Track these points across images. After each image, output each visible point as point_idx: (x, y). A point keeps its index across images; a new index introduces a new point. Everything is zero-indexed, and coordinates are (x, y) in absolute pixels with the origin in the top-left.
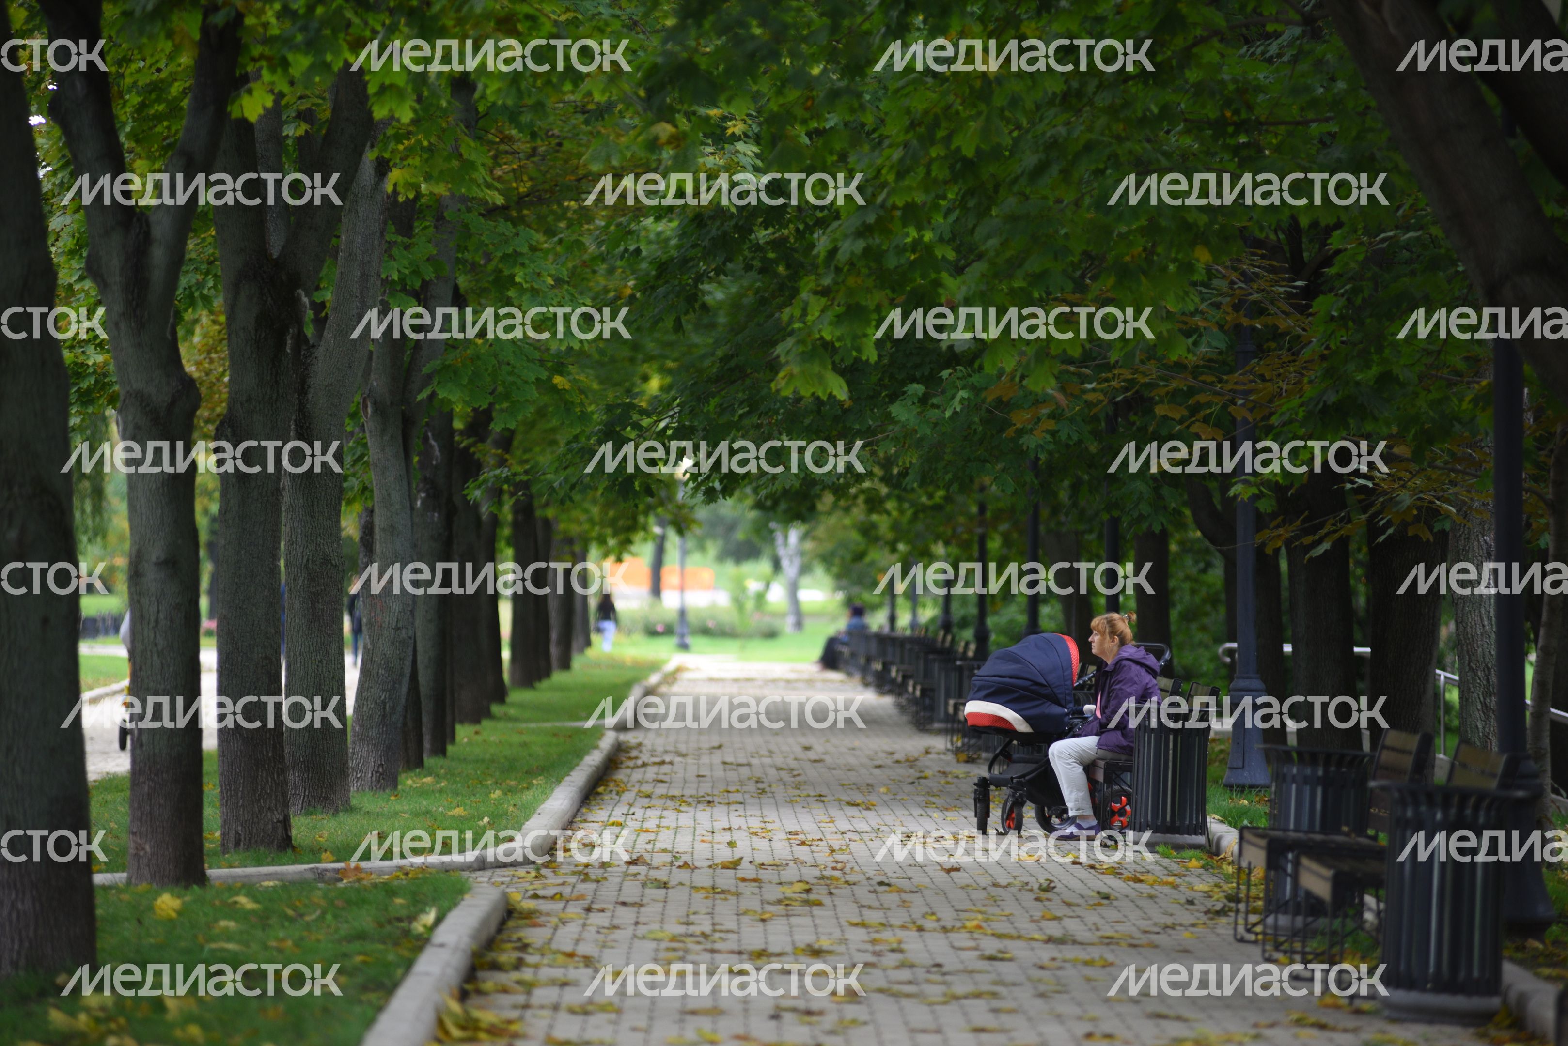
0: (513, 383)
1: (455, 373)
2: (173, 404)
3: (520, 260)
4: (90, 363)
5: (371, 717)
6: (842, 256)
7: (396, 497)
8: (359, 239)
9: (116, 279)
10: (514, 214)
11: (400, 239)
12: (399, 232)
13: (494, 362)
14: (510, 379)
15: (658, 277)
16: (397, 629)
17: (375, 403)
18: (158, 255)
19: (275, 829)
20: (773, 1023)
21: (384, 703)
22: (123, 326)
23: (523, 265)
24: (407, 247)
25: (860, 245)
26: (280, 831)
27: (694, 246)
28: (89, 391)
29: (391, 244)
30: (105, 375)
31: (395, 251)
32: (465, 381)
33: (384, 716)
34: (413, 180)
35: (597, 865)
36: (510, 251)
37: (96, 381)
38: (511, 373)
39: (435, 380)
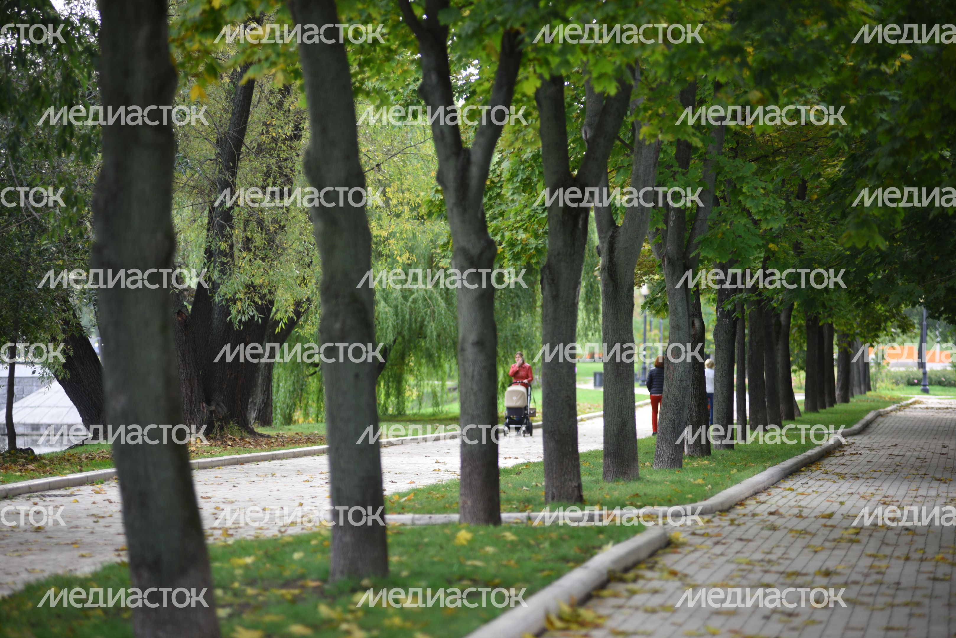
0: (743, 248)
1: (711, 242)
2: (481, 253)
3: (746, 180)
4: (519, 238)
5: (667, 428)
6: (880, 168)
7: (680, 309)
8: (642, 168)
9: (452, 185)
10: (771, 159)
11: (680, 170)
12: (680, 166)
13: (733, 236)
14: (741, 245)
15: (831, 189)
16: (681, 381)
17: (669, 259)
18: (474, 171)
19: (573, 491)
20: (764, 621)
21: (674, 421)
22: (455, 211)
23: (748, 183)
24: (684, 174)
25: (891, 160)
26: (576, 492)
27: (850, 172)
28: (518, 253)
29: (675, 173)
30: (526, 245)
31: (677, 177)
32: (715, 247)
33: (674, 428)
34: (653, 133)
35: (750, 514)
36: (740, 175)
37: (522, 248)
38: (742, 242)
39: (700, 246)
